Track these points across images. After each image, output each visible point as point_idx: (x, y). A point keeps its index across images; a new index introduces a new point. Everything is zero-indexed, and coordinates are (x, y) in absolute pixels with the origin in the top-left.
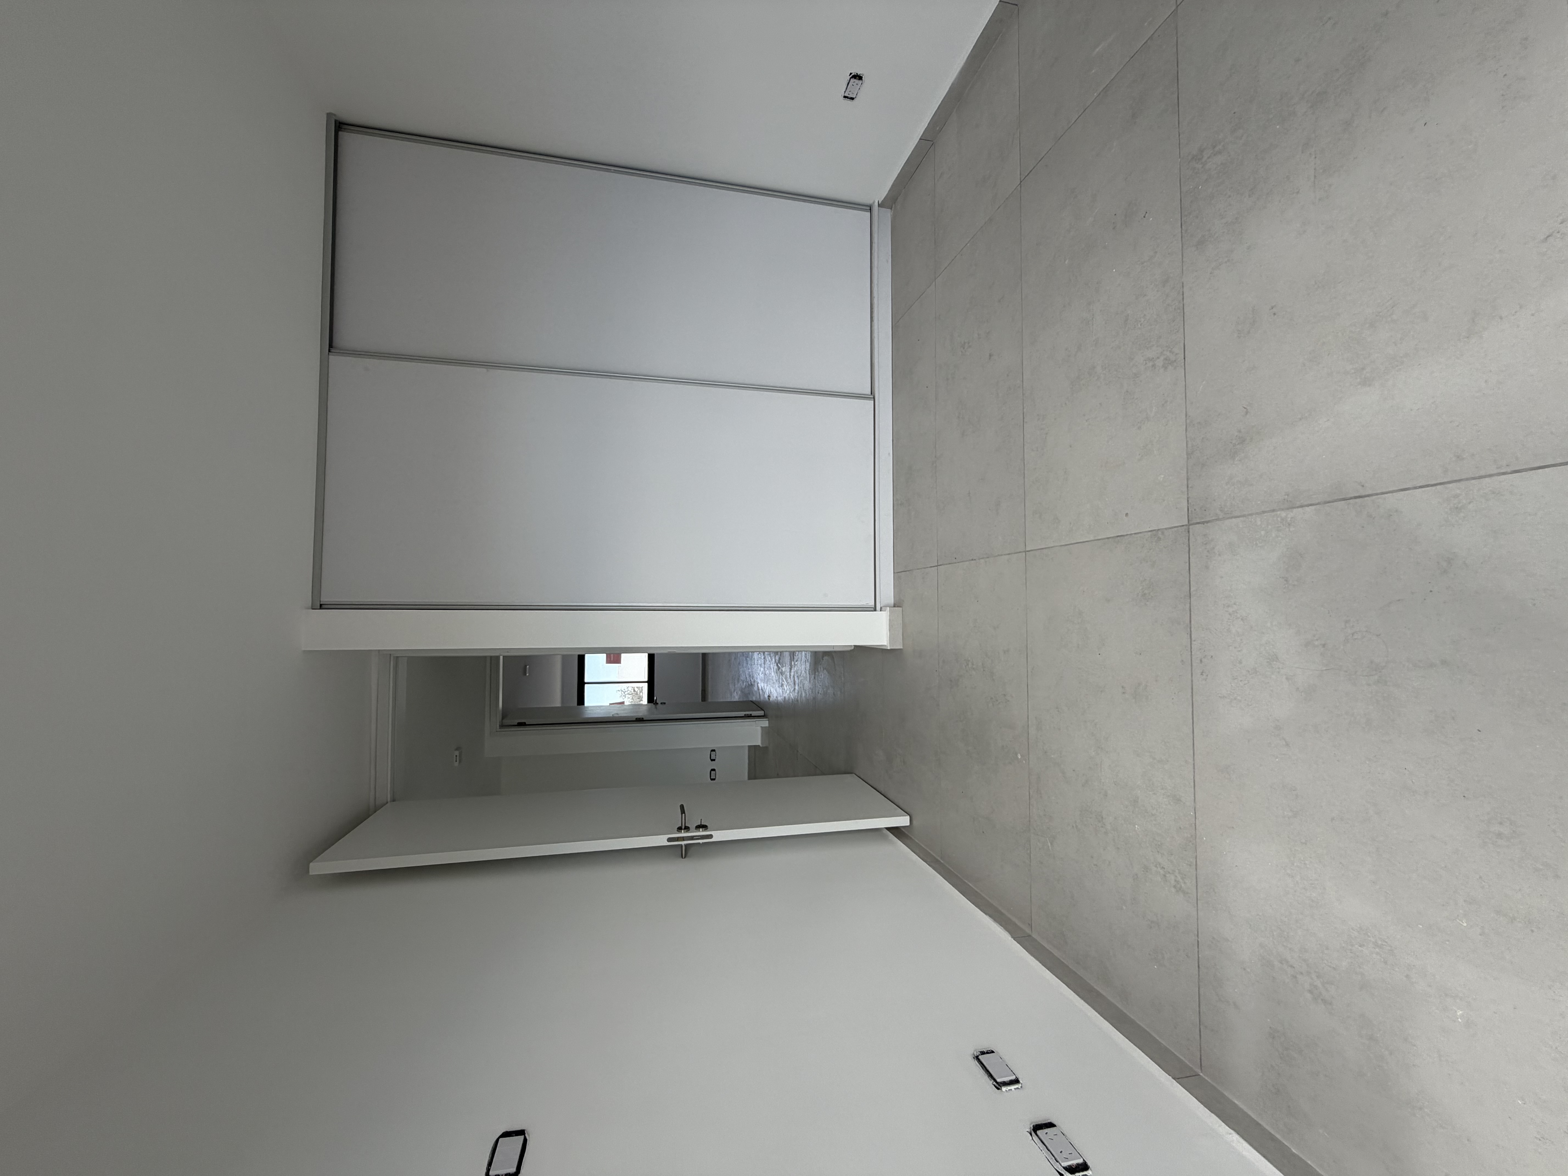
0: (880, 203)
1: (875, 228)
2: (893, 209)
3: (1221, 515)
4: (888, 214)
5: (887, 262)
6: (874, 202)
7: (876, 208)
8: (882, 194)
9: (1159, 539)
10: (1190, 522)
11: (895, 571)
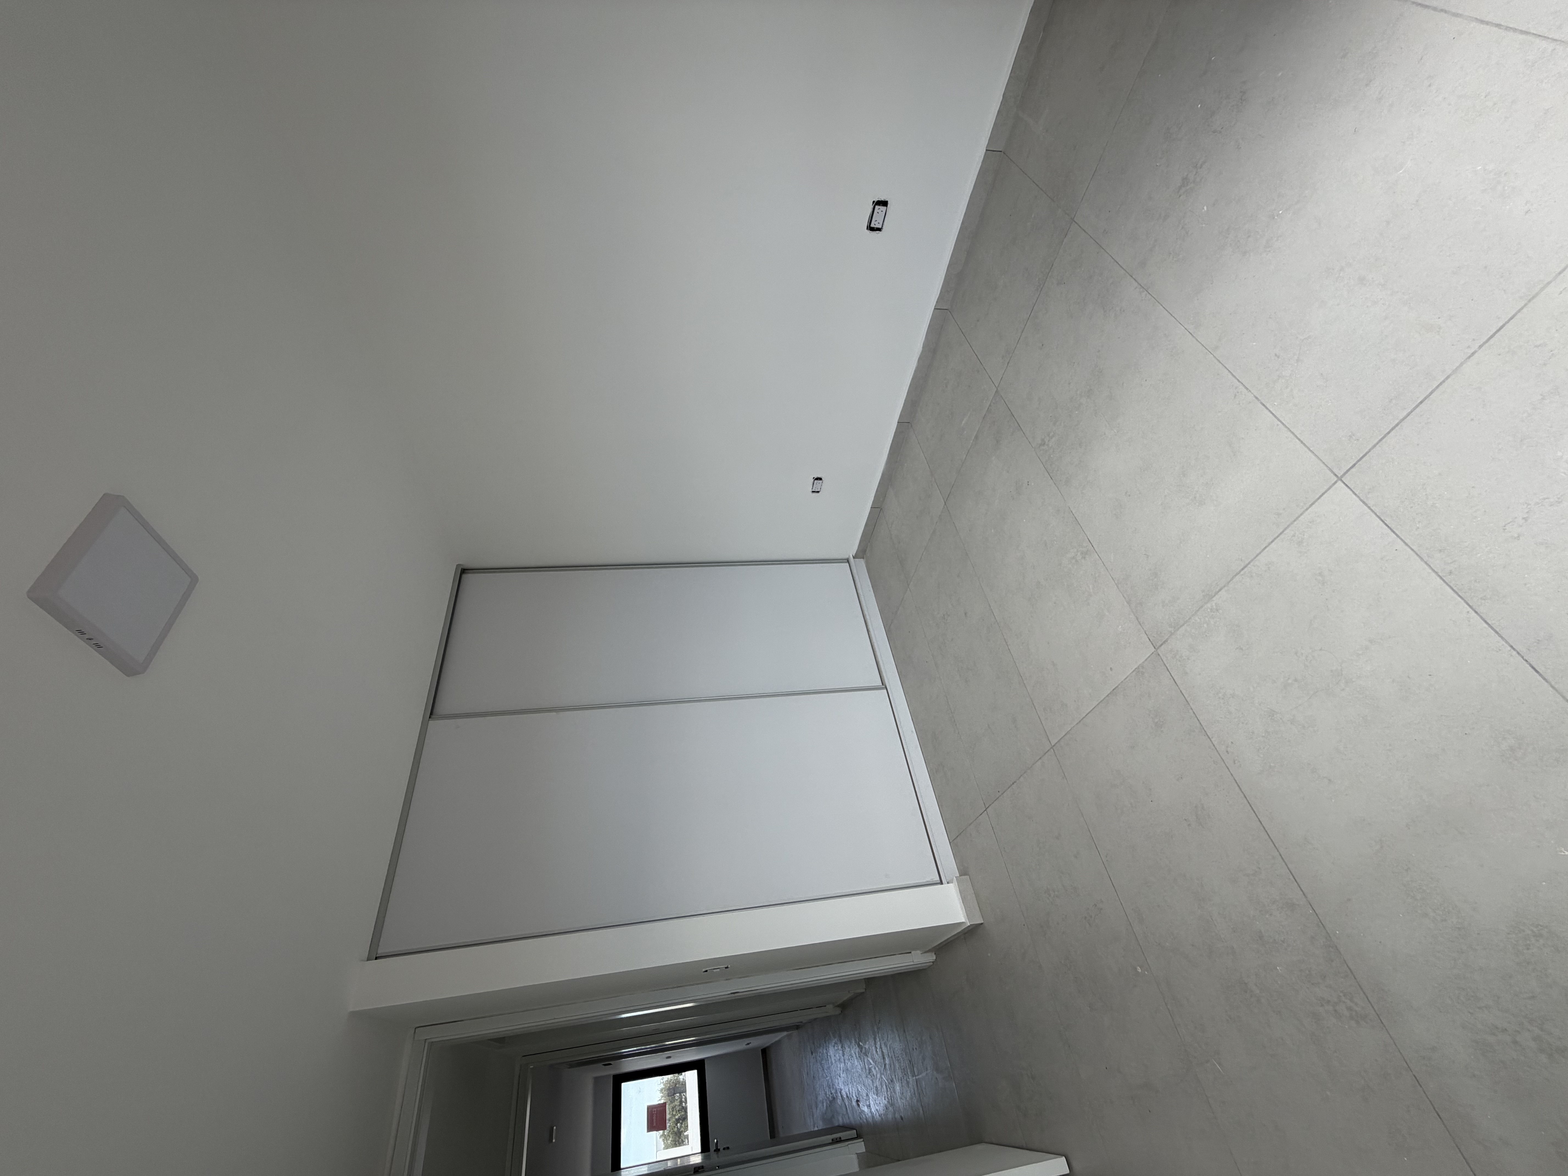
0: (854, 555)
1: (855, 571)
2: (865, 558)
3: (1172, 630)
4: (862, 563)
5: (870, 591)
6: (849, 556)
7: (852, 560)
8: (853, 548)
9: (1143, 673)
10: (1156, 647)
11: (951, 841)
